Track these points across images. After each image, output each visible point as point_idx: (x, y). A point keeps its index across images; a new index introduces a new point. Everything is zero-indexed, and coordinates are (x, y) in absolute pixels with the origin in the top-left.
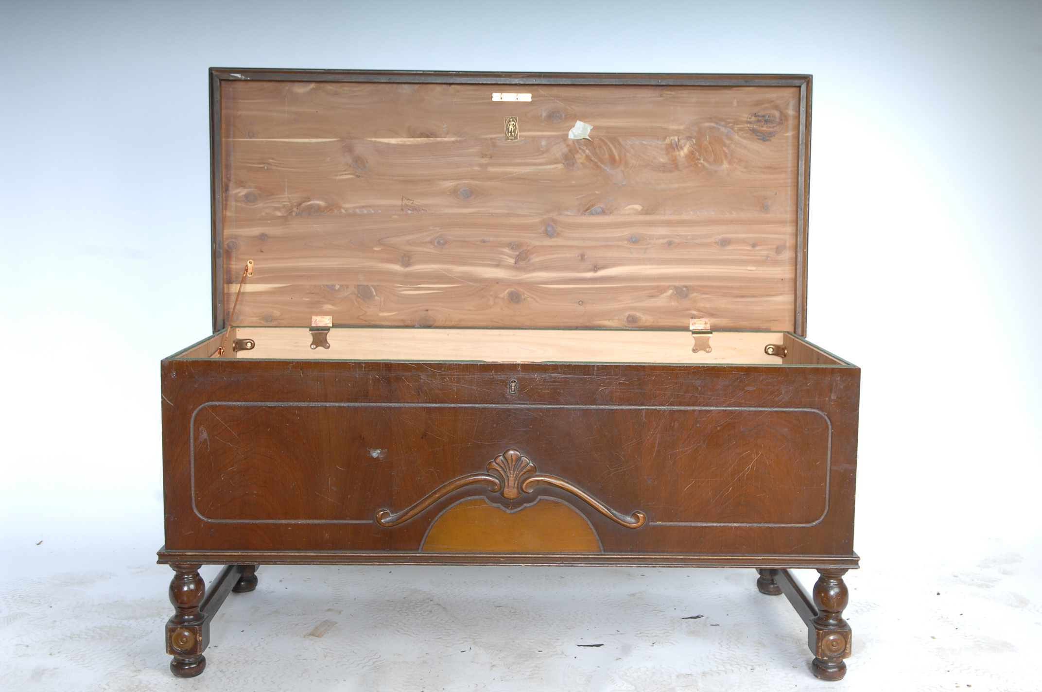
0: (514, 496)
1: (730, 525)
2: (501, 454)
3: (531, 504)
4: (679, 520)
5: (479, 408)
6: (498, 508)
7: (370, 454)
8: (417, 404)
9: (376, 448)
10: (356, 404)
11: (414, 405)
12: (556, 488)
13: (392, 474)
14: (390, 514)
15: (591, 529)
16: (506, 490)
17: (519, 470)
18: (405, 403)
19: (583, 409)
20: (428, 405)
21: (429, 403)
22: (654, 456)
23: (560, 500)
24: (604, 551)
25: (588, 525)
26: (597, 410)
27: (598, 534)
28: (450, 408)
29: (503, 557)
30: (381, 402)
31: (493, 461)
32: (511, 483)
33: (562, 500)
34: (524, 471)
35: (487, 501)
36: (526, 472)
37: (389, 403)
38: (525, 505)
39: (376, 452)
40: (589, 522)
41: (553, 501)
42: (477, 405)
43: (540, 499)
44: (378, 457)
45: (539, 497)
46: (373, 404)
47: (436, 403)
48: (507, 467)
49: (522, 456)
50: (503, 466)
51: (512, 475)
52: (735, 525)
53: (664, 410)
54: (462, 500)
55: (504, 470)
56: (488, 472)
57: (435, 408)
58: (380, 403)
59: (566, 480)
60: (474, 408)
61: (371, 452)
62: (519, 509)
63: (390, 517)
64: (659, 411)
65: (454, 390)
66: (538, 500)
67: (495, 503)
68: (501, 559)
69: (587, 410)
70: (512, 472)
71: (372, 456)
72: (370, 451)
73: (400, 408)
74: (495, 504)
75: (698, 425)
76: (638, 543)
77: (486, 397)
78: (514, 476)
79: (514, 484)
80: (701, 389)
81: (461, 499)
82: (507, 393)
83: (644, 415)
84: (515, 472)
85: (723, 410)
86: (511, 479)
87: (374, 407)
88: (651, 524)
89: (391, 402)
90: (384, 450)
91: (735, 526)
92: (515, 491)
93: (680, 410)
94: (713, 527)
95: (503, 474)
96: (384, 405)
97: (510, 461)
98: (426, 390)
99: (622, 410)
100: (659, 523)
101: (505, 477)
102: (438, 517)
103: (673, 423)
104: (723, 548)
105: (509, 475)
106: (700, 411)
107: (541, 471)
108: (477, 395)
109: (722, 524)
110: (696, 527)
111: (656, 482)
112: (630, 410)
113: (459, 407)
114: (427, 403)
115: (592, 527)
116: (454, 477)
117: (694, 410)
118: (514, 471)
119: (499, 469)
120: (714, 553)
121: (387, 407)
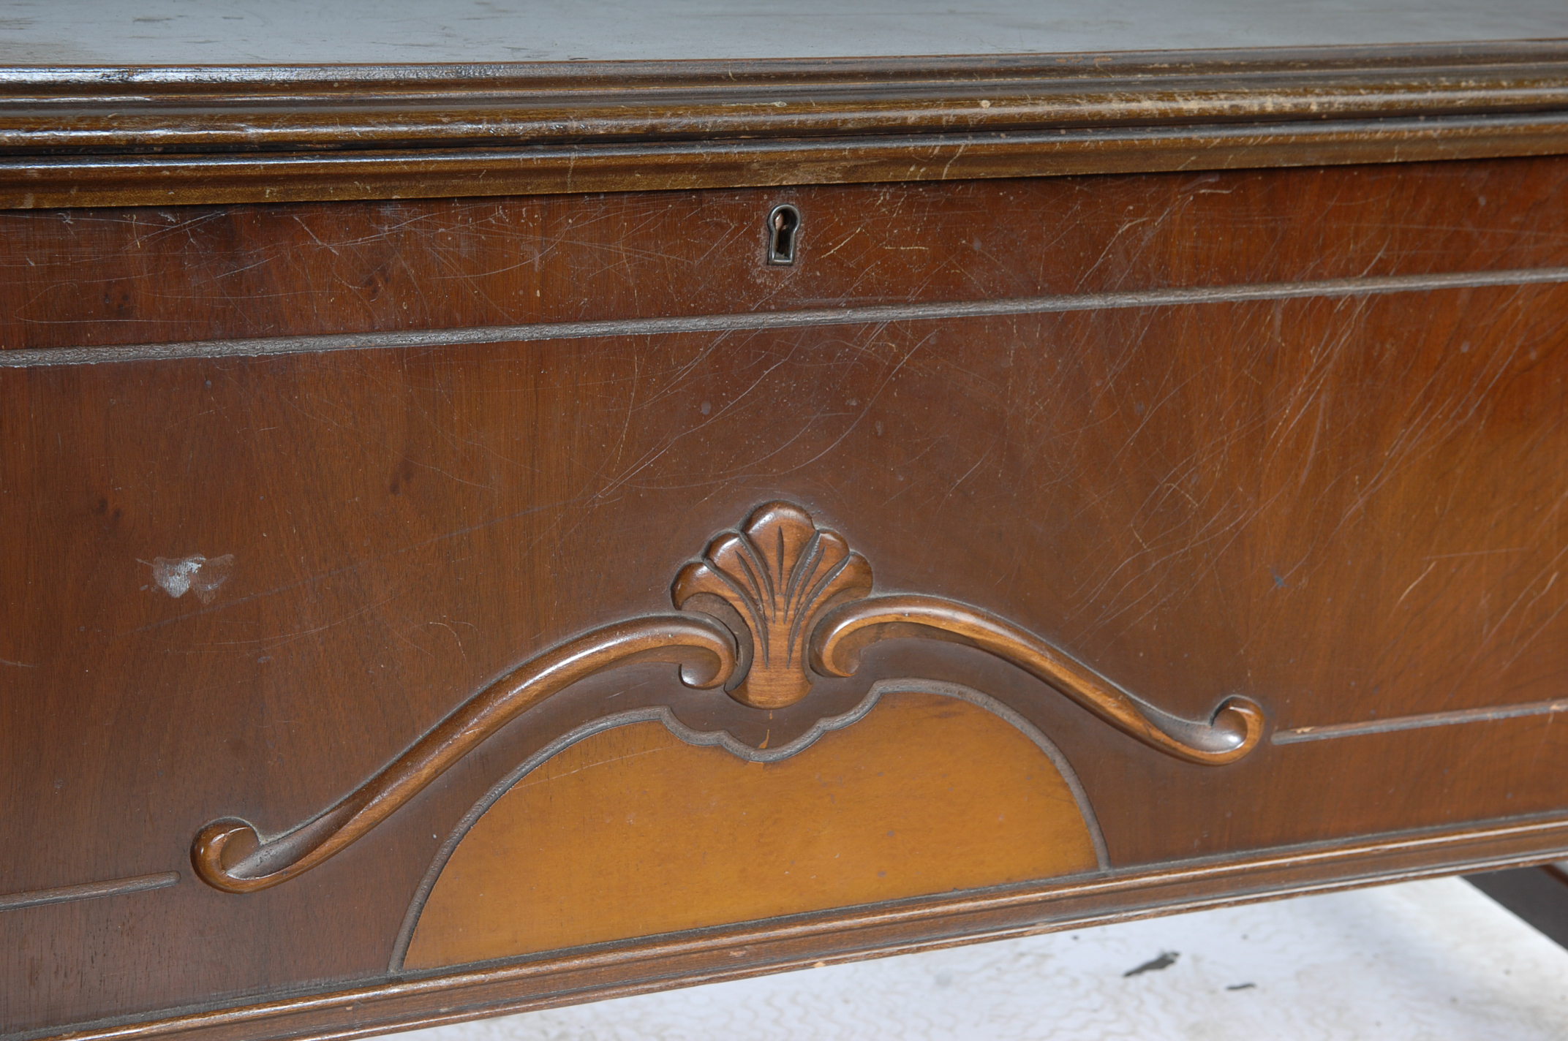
0: (791, 697)
1: (1538, 709)
2: (730, 530)
3: (851, 717)
4: (1373, 712)
5: (640, 338)
6: (719, 747)
7: (152, 582)
8: (364, 338)
9: (177, 554)
10: (71, 356)
11: (351, 342)
12: (944, 645)
13: (262, 660)
14: (260, 836)
15: (1066, 785)
16: (757, 676)
17: (808, 588)
18: (309, 334)
19: (1052, 316)
20: (416, 339)
21: (422, 327)
22: (1302, 479)
23: (953, 689)
24: (1112, 862)
25: (1057, 772)
26: (1109, 313)
27: (1091, 802)
28: (515, 344)
29: (740, 946)
30: (195, 340)
31: (696, 558)
32: (778, 645)
33: (964, 689)
34: (829, 589)
35: (672, 724)
36: (834, 594)
37: (231, 339)
38: (825, 724)
39: (183, 569)
40: (1060, 763)
41: (930, 696)
42: (630, 327)
43: (883, 696)
44: (190, 590)
45: (880, 687)
46: (157, 352)
47: (450, 326)
48: (760, 581)
49: (817, 527)
50: (742, 577)
51: (780, 614)
52: (1555, 707)
53: (1352, 297)
54: (573, 736)
55: (747, 593)
56: (678, 607)
57: (451, 349)
58: (187, 341)
59: (984, 610)
60: (620, 339)
61: (157, 574)
62: (798, 744)
63: (260, 848)
64: (1331, 302)
65: (532, 265)
66: (872, 698)
67: (707, 730)
68: (733, 954)
69: (1072, 315)
70: (779, 599)
71: (162, 591)
72: (149, 571)
73: (289, 360)
74: (704, 736)
75: (1465, 348)
76: (1229, 815)
77: (671, 289)
78: (791, 613)
79: (791, 650)
80: (1488, 203)
81: (565, 730)
82: (756, 266)
83: (1278, 323)
84: (794, 600)
85: (1553, 284)
86: (779, 628)
87: (164, 363)
88: (1280, 739)
89: (242, 336)
90: (218, 560)
91: (1557, 714)
92: (793, 676)
93: (1406, 295)
94: (1483, 723)
95: (743, 611)
96: (208, 350)
97: (772, 557)
98: (404, 271)
99: (1199, 306)
100: (1304, 733)
101: (751, 623)
102: (470, 817)
103: (1378, 346)
104: (1509, 796)
105: (769, 613)
106: (1477, 292)
107: (886, 585)
108: (631, 282)
109: (1514, 712)
110: (1427, 731)
111: (1304, 581)
112: (1229, 305)
113: (556, 341)
114: (411, 328)
115: (1069, 777)
116: (537, 645)
117: (1454, 291)
118: (788, 598)
119: (727, 593)
120: (1479, 818)
121: (225, 361)
